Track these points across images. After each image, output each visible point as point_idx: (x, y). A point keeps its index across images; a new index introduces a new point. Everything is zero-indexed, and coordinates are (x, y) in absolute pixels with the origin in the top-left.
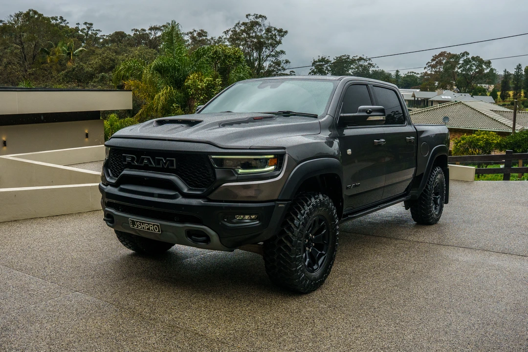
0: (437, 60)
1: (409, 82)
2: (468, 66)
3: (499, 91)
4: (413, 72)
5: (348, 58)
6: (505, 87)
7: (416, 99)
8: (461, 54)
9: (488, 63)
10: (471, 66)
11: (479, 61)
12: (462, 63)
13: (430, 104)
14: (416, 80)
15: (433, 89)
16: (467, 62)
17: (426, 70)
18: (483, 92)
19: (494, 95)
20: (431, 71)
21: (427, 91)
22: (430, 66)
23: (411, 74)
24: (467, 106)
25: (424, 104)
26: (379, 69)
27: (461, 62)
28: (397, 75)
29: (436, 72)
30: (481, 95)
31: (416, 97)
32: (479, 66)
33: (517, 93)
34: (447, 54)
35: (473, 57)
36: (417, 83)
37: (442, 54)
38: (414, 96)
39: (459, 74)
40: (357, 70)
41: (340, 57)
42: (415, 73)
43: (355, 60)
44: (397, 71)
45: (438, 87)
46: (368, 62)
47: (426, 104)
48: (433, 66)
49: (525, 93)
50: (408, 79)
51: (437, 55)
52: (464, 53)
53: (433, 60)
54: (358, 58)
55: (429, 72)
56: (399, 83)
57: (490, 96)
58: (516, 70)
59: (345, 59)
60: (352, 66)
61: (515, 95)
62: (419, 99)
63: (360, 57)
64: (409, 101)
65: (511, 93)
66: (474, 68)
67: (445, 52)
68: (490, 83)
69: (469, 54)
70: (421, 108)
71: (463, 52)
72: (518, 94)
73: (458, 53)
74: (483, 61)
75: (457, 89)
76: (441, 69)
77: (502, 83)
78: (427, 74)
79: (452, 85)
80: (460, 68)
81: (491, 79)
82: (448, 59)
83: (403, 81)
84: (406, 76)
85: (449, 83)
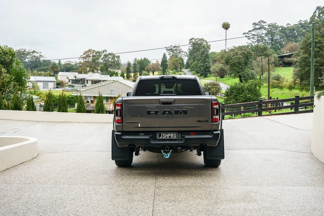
0: (86, 54)
1: (68, 68)
2: (107, 58)
3: (125, 74)
4: (69, 61)
5: (25, 51)
6: (128, 71)
7: (77, 79)
9: (118, 57)
11: (114, 56)
12: (103, 57)
13: (86, 82)
14: (73, 66)
15: (86, 73)
16: (106, 56)
17: (80, 60)
18: (116, 74)
19: (122, 75)
20: (84, 61)
21: (82, 73)
22: (82, 57)
23: (69, 62)
24: (122, 83)
25: (82, 82)
26: (47, 59)
28: (59, 63)
29: (86, 62)
30: (116, 76)
31: (77, 77)
32: (113, 58)
33: (135, 75)
35: (109, 53)
36: (73, 68)
37: (89, 51)
38: (75, 77)
40: (31, 59)
41: (19, 50)
42: (71, 62)
43: (30, 52)
44: (60, 61)
45: (89, 71)
46: (40, 54)
47: (83, 82)
48: (84, 58)
49: (139, 75)
50: (67, 65)
51: (87, 51)
52: (104, 51)
53: (84, 54)
54: (32, 51)
55: (82, 62)
56: (61, 68)
57: (120, 76)
58: (134, 61)
59: (22, 52)
60: (28, 56)
61: (134, 76)
62: (79, 79)
63: (33, 51)
64: (72, 80)
65: (132, 74)
66: (110, 59)
67: (91, 50)
68: (118, 69)
69: (107, 51)
70: (80, 84)
71: (103, 50)
72: (136, 75)
73: (100, 50)
74: (115, 56)
75: (101, 72)
76: (89, 60)
77: (126, 69)
78: (80, 63)
79: (97, 70)
80: (102, 59)
81: (120, 66)
82: (93, 53)
83: (64, 67)
84: (65, 64)
85: (96, 69)
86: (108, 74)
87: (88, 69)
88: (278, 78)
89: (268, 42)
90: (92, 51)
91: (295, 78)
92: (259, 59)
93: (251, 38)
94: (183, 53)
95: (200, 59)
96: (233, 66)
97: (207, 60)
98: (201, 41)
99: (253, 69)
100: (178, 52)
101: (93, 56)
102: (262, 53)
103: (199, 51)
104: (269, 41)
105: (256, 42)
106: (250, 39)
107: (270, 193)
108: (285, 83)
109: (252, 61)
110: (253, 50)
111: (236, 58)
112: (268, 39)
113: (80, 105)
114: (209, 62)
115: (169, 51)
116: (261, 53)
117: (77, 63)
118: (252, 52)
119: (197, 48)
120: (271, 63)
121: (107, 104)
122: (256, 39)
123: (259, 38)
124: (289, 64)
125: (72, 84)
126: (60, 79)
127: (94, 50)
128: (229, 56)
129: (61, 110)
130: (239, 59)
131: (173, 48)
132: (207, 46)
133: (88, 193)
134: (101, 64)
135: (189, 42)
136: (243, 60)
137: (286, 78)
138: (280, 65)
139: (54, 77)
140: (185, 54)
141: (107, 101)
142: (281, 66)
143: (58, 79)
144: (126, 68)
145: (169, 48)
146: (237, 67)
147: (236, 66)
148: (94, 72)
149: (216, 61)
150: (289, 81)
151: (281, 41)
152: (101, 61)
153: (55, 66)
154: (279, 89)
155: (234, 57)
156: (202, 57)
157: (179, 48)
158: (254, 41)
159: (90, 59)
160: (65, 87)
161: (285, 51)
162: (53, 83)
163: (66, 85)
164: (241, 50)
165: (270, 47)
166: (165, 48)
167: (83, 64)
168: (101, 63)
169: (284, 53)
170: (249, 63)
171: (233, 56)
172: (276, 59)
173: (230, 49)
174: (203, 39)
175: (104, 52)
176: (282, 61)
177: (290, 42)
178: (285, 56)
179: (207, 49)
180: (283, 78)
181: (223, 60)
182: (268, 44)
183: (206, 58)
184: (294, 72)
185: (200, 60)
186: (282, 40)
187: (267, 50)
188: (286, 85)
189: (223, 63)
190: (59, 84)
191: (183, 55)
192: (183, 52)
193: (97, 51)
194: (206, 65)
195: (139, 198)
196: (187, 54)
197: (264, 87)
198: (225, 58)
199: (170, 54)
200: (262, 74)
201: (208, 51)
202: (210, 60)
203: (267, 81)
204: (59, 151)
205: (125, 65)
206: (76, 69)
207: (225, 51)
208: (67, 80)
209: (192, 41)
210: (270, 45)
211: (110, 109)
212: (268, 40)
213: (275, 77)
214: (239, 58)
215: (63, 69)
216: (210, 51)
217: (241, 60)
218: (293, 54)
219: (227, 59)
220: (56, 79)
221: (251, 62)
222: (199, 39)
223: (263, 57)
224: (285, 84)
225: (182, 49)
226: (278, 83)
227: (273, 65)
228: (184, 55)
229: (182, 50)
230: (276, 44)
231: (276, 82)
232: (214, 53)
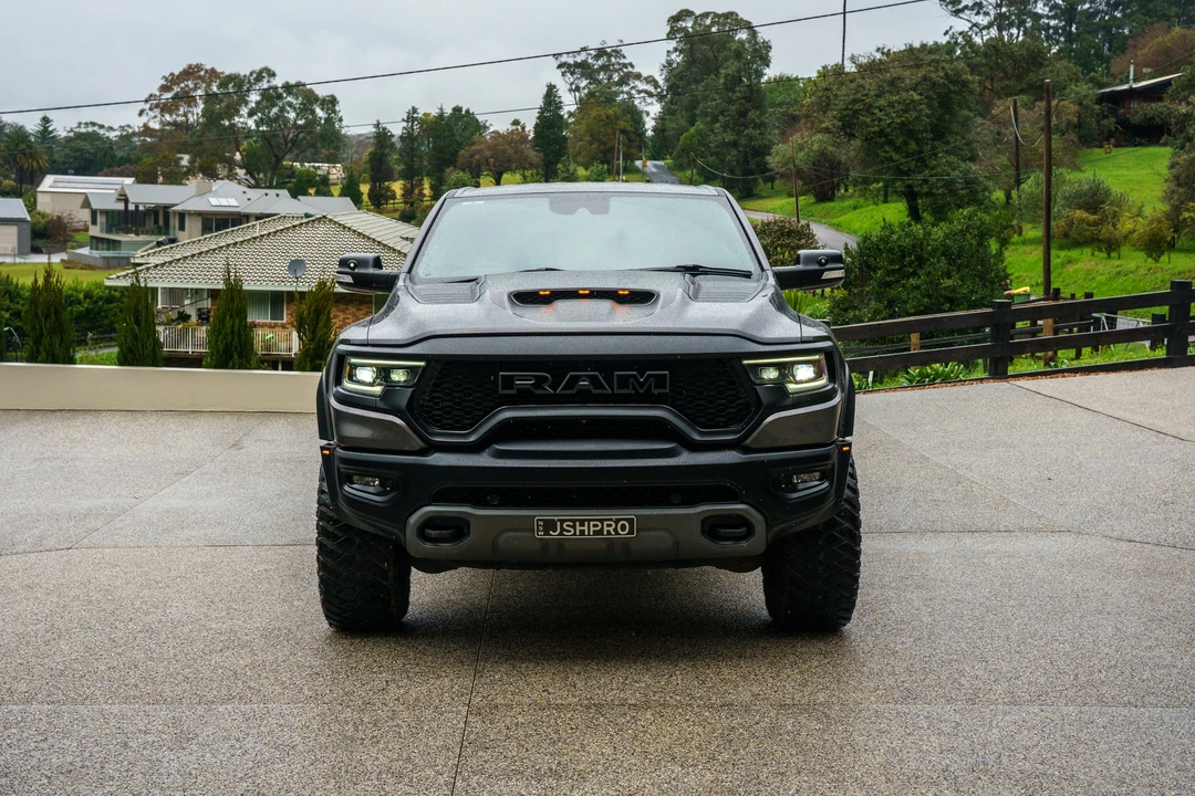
0: (176, 89)
1: (90, 154)
2: (275, 110)
3: (364, 182)
4: (93, 124)
6: (379, 170)
7: (131, 207)
8: (251, 74)
9: (331, 103)
10: (282, 110)
11: (310, 98)
12: (257, 103)
13: (175, 222)
14: (111, 148)
15: (175, 178)
16: (270, 97)
17: (144, 119)
18: (322, 187)
19: (350, 191)
20: (161, 122)
21: (154, 181)
22: (157, 105)
23: (90, 129)
24: (344, 227)
25: (156, 222)
27: (254, 97)
28: (45, 133)
29: (175, 124)
30: (318, 193)
31: (131, 200)
32: (306, 108)
33: (412, 189)
34: (206, 71)
35: (287, 83)
36: (113, 157)
37: (191, 72)
38: (124, 198)
39: (248, 133)
42: (102, 127)
44: (46, 120)
45: (190, 172)
47: (161, 223)
48: (164, 108)
49: (432, 188)
50: (86, 146)
51: (177, 73)
52: (261, 72)
53: (164, 89)
55: (155, 125)
56: (56, 157)
57: (340, 195)
58: (405, 124)
61: (407, 193)
62: (141, 208)
64: (106, 213)
65: (397, 187)
66: (292, 115)
67: (199, 67)
68: (332, 159)
69: (274, 75)
70: (148, 233)
71: (257, 68)
72: (416, 191)
73: (244, 71)
74: (317, 98)
75: (248, 177)
76: (190, 115)
77: (371, 160)
78: (147, 130)
79: (231, 164)
80: (251, 114)
81: (338, 148)
82: (209, 85)
83: (67, 151)
84: (72, 134)
85: (224, 160)
86: (280, 186)
87: (185, 160)
88: (1094, 200)
89: (1049, 27)
90: (202, 73)
91: (1176, 197)
92: (1002, 107)
93: (966, 7)
94: (637, 83)
95: (722, 113)
96: (877, 141)
97: (752, 114)
98: (724, 25)
99: (973, 159)
100: (616, 77)
101: (210, 98)
102: (1019, 78)
103: (717, 74)
104: (1052, 23)
105: (988, 27)
106: (961, 15)
107: (1017, 737)
108: (1126, 225)
109: (968, 119)
110: (973, 68)
111: (891, 104)
112: (1050, 11)
113: (133, 330)
114: (761, 125)
115: (572, 74)
116: (1012, 82)
117: (130, 131)
118: (969, 77)
119: (708, 60)
120: (1064, 126)
121: (276, 325)
122: (992, 12)
123: (1004, 10)
124: (1148, 133)
125: (109, 231)
126: (48, 210)
127: (213, 70)
128: (859, 96)
129: (44, 354)
130: (905, 111)
131: (590, 61)
132: (755, 50)
133: (142, 738)
134: (246, 137)
135: (668, 29)
136: (927, 116)
137: (1135, 198)
138: (1108, 139)
139: (21, 200)
140: (650, 88)
141: (277, 314)
142: (1113, 141)
143: (40, 208)
144: (365, 156)
145: (571, 61)
146: (897, 149)
147: (891, 143)
148: (212, 175)
149: (794, 119)
150: (1148, 211)
151: (1113, 18)
152: (245, 120)
153: (23, 146)
154: (1096, 253)
155: (882, 102)
156: (730, 101)
157: (622, 61)
158: (983, 20)
159: (196, 113)
160: (73, 248)
161: (1132, 68)
162: (13, 230)
163: (79, 237)
164: (918, 66)
165: (1059, 51)
166: (556, 56)
167: (161, 135)
168: (250, 130)
169: (1128, 77)
170: (956, 127)
171: (877, 96)
172: (1087, 107)
173: (864, 61)
174: (732, 13)
175: (259, 78)
176: (1117, 116)
177: (1156, 25)
178: (1131, 90)
179: (753, 62)
180: (1120, 202)
181: (830, 114)
182: (1048, 37)
183: (749, 106)
184: (1174, 171)
185: (721, 118)
186: (1119, 15)
187: (1041, 65)
188: (1135, 235)
189: (827, 130)
190: (45, 234)
191: (639, 92)
192: (638, 76)
193: (227, 73)
194: (751, 139)
195: (386, 761)
196: (656, 85)
197: (1024, 243)
198: (841, 105)
199: (577, 89)
200: (1018, 182)
201: (760, 74)
202: (771, 116)
203: (1042, 213)
204: (20, 548)
205: (361, 141)
206: (127, 160)
207: (838, 70)
208: (85, 215)
209: (684, 25)
210: (1058, 42)
211: (290, 350)
212: (1048, 17)
213: (1079, 195)
214: (908, 106)
215: (64, 163)
216: (767, 71)
217: (914, 114)
218: (1168, 83)
219: (847, 109)
220: (31, 206)
221: (966, 123)
222: (716, 15)
223: (1024, 98)
224: (1129, 226)
225: (632, 66)
226: (1095, 224)
227: (1072, 136)
228: (646, 92)
229: (635, 70)
230: (1090, 38)
231: (1082, 220)
232: (785, 82)
